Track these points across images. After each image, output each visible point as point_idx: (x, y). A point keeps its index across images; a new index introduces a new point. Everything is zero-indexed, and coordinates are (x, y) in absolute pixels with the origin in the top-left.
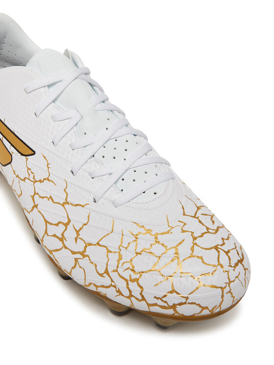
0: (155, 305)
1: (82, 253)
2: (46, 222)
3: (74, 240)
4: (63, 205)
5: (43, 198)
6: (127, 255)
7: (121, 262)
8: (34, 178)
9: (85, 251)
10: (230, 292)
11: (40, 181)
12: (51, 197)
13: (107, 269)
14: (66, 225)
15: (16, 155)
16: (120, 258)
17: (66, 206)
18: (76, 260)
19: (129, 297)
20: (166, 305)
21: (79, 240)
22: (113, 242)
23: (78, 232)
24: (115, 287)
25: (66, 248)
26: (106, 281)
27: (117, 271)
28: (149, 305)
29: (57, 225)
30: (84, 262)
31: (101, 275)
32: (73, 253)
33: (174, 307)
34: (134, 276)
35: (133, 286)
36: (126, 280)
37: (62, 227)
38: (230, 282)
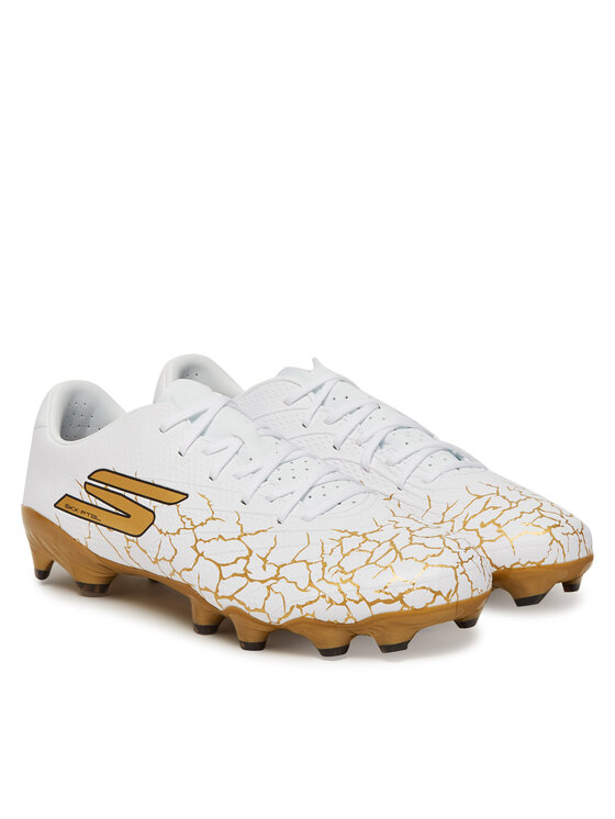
0: (378, 601)
1: (276, 578)
2: (219, 565)
3: (261, 569)
4: (239, 539)
5: (209, 541)
6: (331, 561)
7: (327, 569)
8: (192, 524)
9: (278, 574)
10: (464, 572)
11: (202, 524)
12: (220, 536)
13: (310, 581)
14: (247, 558)
15: (160, 509)
16: (325, 565)
17: (243, 538)
18: (269, 588)
19: (344, 603)
20: (390, 597)
21: (268, 567)
22: (313, 554)
23: (264, 560)
24: (324, 596)
25: (252, 581)
26: (313, 594)
27: (323, 578)
28: (370, 604)
29: (235, 562)
30: (279, 586)
31: (305, 590)
32: (263, 582)
33: (400, 598)
34: (345, 577)
35: (348, 588)
36: (337, 584)
37: (242, 563)
38: (462, 562)
